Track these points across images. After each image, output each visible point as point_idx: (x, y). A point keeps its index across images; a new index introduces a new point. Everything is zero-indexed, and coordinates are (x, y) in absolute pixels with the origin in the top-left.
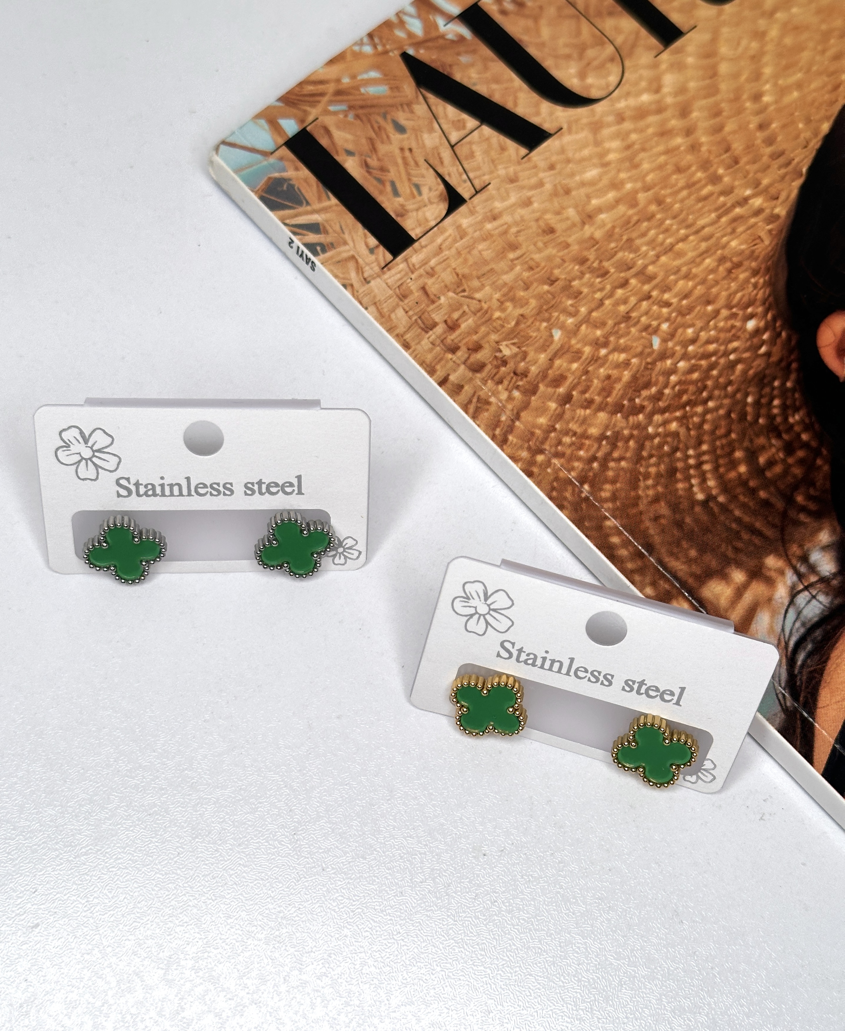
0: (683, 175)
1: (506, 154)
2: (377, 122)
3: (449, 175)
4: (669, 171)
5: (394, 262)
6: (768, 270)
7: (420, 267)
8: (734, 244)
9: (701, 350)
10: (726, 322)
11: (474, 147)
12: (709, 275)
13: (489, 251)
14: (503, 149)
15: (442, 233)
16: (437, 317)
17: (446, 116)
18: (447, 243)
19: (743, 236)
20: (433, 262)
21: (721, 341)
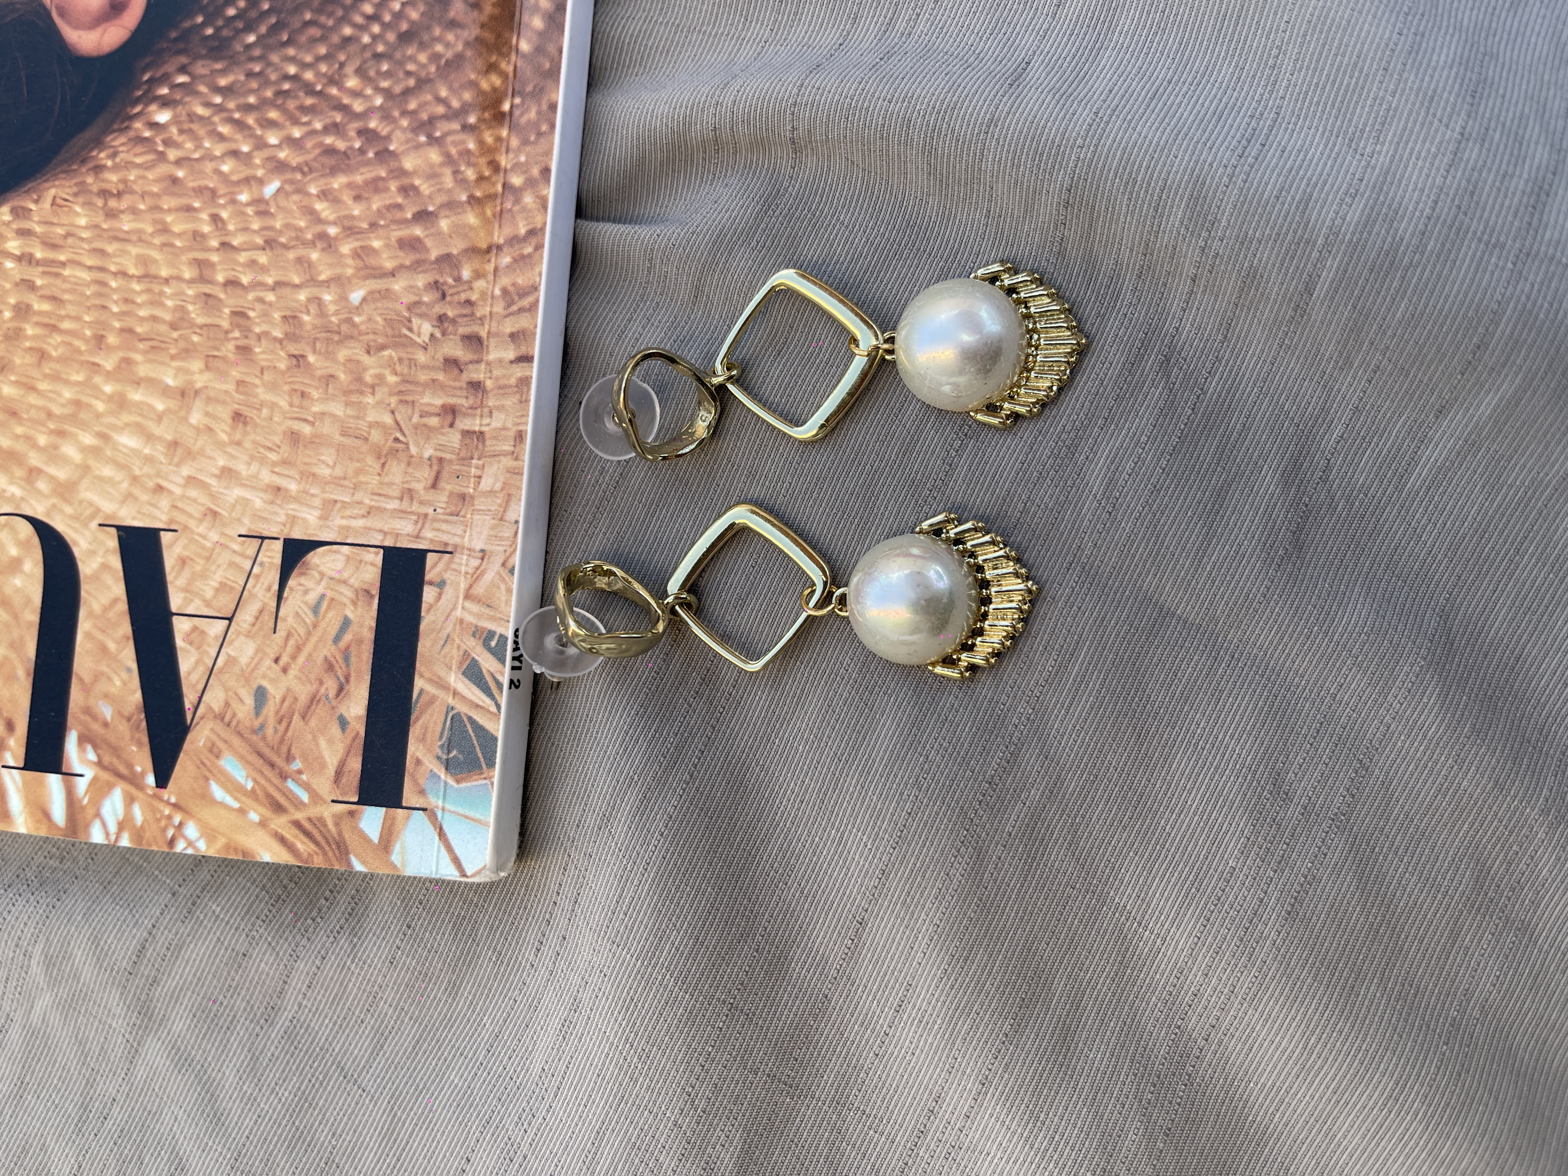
0: (45, 346)
1: (186, 553)
2: (276, 731)
3: (269, 589)
4: (53, 365)
5: (432, 548)
6: (84, 161)
7: (412, 513)
8: (83, 222)
9: (238, 136)
10: (183, 142)
11: (209, 594)
12: (141, 211)
13: (323, 458)
14: (183, 562)
15: (348, 528)
16: (454, 439)
17: (197, 663)
18: (356, 511)
19: (65, 220)
20: (393, 505)
21: (209, 128)
